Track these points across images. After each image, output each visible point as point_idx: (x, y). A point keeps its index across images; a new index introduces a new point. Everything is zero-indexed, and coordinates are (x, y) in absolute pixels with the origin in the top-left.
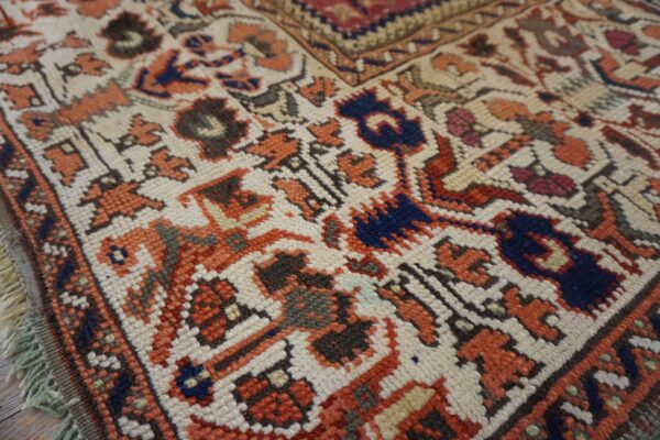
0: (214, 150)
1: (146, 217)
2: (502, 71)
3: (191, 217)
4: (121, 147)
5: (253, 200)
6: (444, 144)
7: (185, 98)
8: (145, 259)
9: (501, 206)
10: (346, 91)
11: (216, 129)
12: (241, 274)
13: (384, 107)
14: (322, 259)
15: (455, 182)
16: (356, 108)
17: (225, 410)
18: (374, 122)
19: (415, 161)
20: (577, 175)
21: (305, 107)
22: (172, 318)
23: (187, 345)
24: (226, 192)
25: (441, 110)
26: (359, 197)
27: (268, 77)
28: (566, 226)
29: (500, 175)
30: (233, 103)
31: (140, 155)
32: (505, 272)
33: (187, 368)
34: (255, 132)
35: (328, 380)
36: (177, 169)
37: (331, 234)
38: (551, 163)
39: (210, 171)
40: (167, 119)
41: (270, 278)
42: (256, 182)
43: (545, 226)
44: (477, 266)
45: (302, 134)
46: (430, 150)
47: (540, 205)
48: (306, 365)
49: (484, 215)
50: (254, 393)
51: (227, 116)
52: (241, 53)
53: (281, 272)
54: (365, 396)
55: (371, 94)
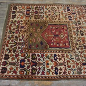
0: (79, 21)
1: (84, 19)
2: (60, 17)
3: (82, 18)
4: (84, 24)
5: (79, 18)
6: (68, 15)
7: (80, 25)
8: (85, 18)
9: (68, 12)
10: (70, 21)
11: (79, 22)
12: (81, 15)
13: (69, 19)
14: (78, 14)
15: (69, 13)
16: (71, 20)
17: (83, 12)
18: (70, 18)
19: (70, 15)
20: (63, 11)
21: (73, 21)
22: (84, 15)
23: (84, 14)
24: (80, 19)
25: (66, 17)
26: (74, 15)
27: (74, 24)
28: (66, 9)
29: (67, 13)
30: (77, 23)
31: (83, 23)
32: (71, 10)
33: (84, 13)
34: (77, 21)
35: (80, 10)
36: (82, 21)
37: (76, 14)
38: (64, 12)
39: (80, 20)
40: (81, 24)
41: (80, 14)
42: (78, 18)
43: (67, 10)
44: (72, 10)
45: (75, 20)
46: (69, 15)
47: (67, 11)
48: (80, 11)
49: (69, 12)
50: (82, 11)
51: (78, 23)
52: (75, 27)
53: (79, 14)
54: (79, 9)
55: (69, 20)
